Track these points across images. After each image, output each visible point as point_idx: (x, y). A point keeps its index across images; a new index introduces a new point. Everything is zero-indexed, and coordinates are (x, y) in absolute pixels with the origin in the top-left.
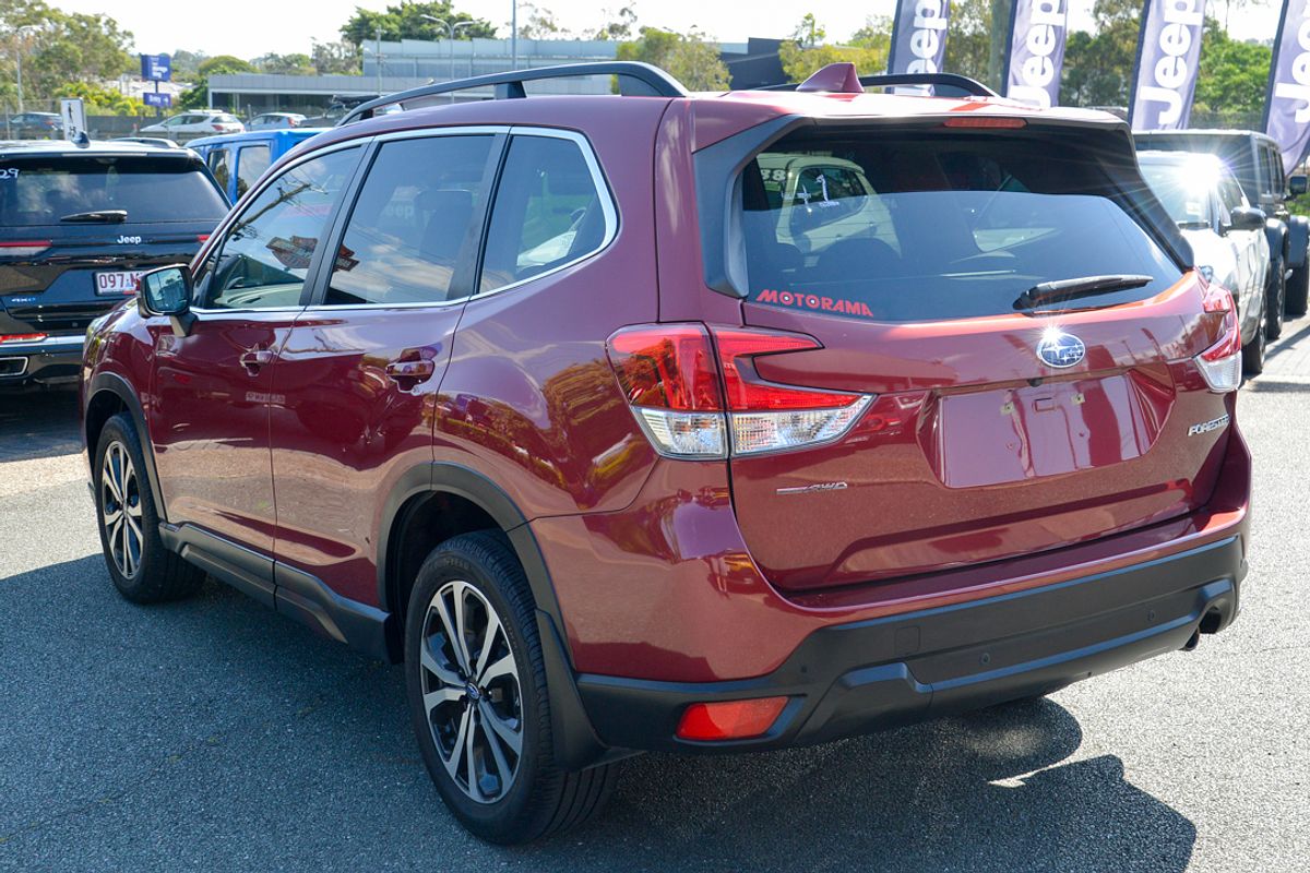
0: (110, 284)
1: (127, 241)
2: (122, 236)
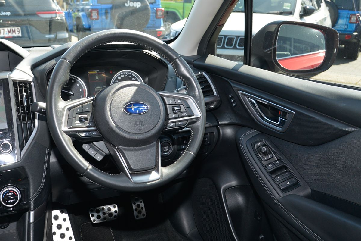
1: (4, 15)
2: (2, 12)
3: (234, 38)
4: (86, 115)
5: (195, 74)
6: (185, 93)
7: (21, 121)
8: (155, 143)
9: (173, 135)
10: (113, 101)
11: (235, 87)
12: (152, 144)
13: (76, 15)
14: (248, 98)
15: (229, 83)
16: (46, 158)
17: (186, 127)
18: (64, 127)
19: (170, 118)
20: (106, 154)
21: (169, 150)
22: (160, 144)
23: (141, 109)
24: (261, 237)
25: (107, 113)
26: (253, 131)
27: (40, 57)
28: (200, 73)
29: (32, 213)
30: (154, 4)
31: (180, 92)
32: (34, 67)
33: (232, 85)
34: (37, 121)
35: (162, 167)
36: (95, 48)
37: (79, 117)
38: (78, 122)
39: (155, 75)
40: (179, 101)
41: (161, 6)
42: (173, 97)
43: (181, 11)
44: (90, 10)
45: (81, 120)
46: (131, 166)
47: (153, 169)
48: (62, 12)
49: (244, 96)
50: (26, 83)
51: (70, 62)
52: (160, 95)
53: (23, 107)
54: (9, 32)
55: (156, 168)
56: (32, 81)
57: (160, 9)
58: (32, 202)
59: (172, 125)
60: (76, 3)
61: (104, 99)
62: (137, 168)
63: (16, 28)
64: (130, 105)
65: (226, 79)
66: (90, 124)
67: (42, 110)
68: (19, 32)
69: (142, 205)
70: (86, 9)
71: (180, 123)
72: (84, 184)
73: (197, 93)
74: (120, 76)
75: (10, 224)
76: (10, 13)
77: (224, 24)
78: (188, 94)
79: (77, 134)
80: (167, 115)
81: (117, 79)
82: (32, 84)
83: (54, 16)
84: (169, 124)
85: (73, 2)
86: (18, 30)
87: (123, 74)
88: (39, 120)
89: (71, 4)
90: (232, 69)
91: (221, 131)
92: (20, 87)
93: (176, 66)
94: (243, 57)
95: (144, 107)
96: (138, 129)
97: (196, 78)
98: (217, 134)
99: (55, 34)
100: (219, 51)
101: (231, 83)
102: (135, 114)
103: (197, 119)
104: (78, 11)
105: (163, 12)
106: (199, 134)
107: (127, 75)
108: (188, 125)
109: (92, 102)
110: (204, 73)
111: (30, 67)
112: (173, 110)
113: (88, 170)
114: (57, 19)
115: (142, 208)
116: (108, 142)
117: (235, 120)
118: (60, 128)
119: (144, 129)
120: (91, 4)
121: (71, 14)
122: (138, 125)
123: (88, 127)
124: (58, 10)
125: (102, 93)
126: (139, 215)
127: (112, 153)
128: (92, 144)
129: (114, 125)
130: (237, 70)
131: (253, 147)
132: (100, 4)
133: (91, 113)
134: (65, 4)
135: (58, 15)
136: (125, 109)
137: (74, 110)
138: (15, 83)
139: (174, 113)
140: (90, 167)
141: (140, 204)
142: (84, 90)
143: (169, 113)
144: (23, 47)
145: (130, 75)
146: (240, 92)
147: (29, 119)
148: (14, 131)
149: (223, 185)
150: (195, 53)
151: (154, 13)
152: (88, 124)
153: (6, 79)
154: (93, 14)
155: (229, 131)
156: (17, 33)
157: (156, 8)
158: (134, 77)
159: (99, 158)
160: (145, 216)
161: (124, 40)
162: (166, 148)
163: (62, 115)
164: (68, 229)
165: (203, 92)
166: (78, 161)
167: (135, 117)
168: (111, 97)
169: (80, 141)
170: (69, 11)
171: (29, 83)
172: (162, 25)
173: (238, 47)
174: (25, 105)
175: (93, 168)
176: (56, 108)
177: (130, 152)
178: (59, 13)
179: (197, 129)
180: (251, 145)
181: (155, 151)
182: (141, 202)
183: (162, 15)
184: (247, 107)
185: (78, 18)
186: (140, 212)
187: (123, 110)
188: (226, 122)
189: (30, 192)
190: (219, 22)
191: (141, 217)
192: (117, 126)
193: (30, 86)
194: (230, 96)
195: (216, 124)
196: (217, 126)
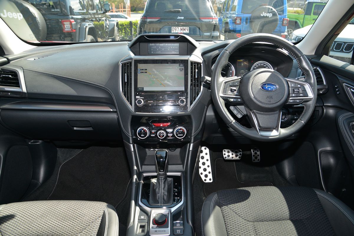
0: (175, 30)
1: (180, 18)
2: (179, 17)
3: (342, 44)
4: (235, 88)
5: (313, 68)
6: (304, 80)
7: (192, 87)
8: (278, 111)
9: (289, 109)
10: (254, 80)
11: (340, 80)
12: (276, 112)
13: (225, 20)
14: (350, 89)
15: (337, 77)
16: (205, 112)
17: (301, 104)
18: (221, 94)
19: (290, 96)
20: (244, 114)
21: (285, 118)
22: (281, 113)
23: (272, 88)
24: (343, 190)
25: (249, 88)
26: (350, 113)
27: (208, 47)
28: (315, 68)
29: (192, 145)
30: (282, 15)
31: (299, 80)
32: (203, 54)
33: (339, 78)
34: (202, 87)
35: (281, 129)
36: (247, 45)
37: (231, 89)
38: (230, 91)
39: (282, 66)
40: (299, 86)
41: (287, 17)
42: (295, 83)
43: (302, 21)
44: (235, 17)
45: (232, 90)
46: (260, 124)
47: (274, 129)
48: (217, 18)
49: (347, 87)
50: (198, 64)
51: (229, 53)
52: (286, 80)
53: (195, 78)
54: (181, 30)
55: (277, 128)
56: (202, 62)
57: (286, 19)
58: (193, 138)
59: (292, 101)
60: (226, 12)
61: (249, 79)
62: (264, 126)
63: (186, 28)
64: (265, 84)
65: (335, 74)
66: (237, 94)
67: (207, 82)
68: (188, 30)
69: (259, 153)
70: (232, 16)
71: (298, 101)
72: (230, 132)
73: (312, 81)
74: (257, 65)
75: (176, 149)
76: (183, 17)
77: (339, 34)
78: (306, 81)
79: (228, 99)
80: (289, 94)
81: (255, 66)
82: (202, 64)
83: (211, 20)
84: (289, 100)
85: (224, 11)
86: (187, 29)
87: (260, 64)
88: (203, 87)
89: (223, 12)
90: (341, 67)
91: (325, 110)
92: (195, 66)
93: (300, 61)
94: (351, 59)
95: (274, 86)
96: (269, 101)
97: (313, 71)
98: (322, 112)
99: (211, 33)
100: (331, 53)
101: (338, 77)
102: (267, 90)
103: (310, 99)
104: (227, 18)
105: (288, 21)
106: (310, 110)
107: (263, 65)
108: (303, 102)
109: (240, 80)
110: (318, 68)
111: (201, 54)
112: (294, 91)
113: (232, 123)
114: (213, 22)
115: (258, 155)
116: (247, 106)
117: (337, 104)
118: (218, 94)
119: (273, 101)
120: (237, 14)
121: (222, 20)
122: (269, 98)
123: (236, 95)
124: (214, 17)
125: (248, 75)
126: (255, 159)
127: (248, 114)
128: (236, 107)
129: (253, 96)
130: (344, 68)
131: (349, 124)
132: (243, 14)
133: (238, 87)
134: (218, 12)
135: (214, 20)
136: (261, 87)
137: (228, 84)
138: (192, 63)
139: (294, 93)
140: (234, 121)
141: (257, 152)
142: (233, 72)
143: (290, 93)
144: (196, 41)
145: (264, 64)
146: (344, 84)
147: (198, 86)
148: (188, 93)
149: (320, 148)
150: (313, 54)
151: (281, 21)
152: (236, 94)
153: (187, 60)
154: (237, 21)
155: (331, 111)
156: (186, 30)
157: (283, 18)
158: (267, 66)
159: (239, 116)
160: (260, 161)
161: (266, 41)
162: (284, 117)
163: (221, 86)
164: (207, 160)
165: (317, 81)
166: (226, 116)
167: (267, 93)
168: (253, 78)
169: (229, 103)
170: (221, 17)
171: (200, 63)
172: (286, 31)
173: (344, 51)
174: (196, 77)
175: (235, 122)
176: (217, 81)
177: (261, 115)
178: (214, 19)
179: (309, 106)
180: (347, 123)
181: (278, 117)
182: (258, 151)
183: (287, 23)
184: (348, 96)
185: (227, 23)
186: (256, 158)
187: (260, 87)
188: (330, 105)
189: (192, 131)
190: (336, 32)
191: (256, 161)
192: (254, 97)
193: (200, 65)
194: (336, 86)
195: (322, 105)
196: (322, 107)
